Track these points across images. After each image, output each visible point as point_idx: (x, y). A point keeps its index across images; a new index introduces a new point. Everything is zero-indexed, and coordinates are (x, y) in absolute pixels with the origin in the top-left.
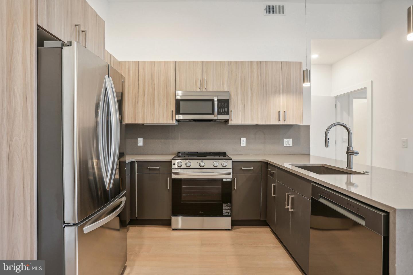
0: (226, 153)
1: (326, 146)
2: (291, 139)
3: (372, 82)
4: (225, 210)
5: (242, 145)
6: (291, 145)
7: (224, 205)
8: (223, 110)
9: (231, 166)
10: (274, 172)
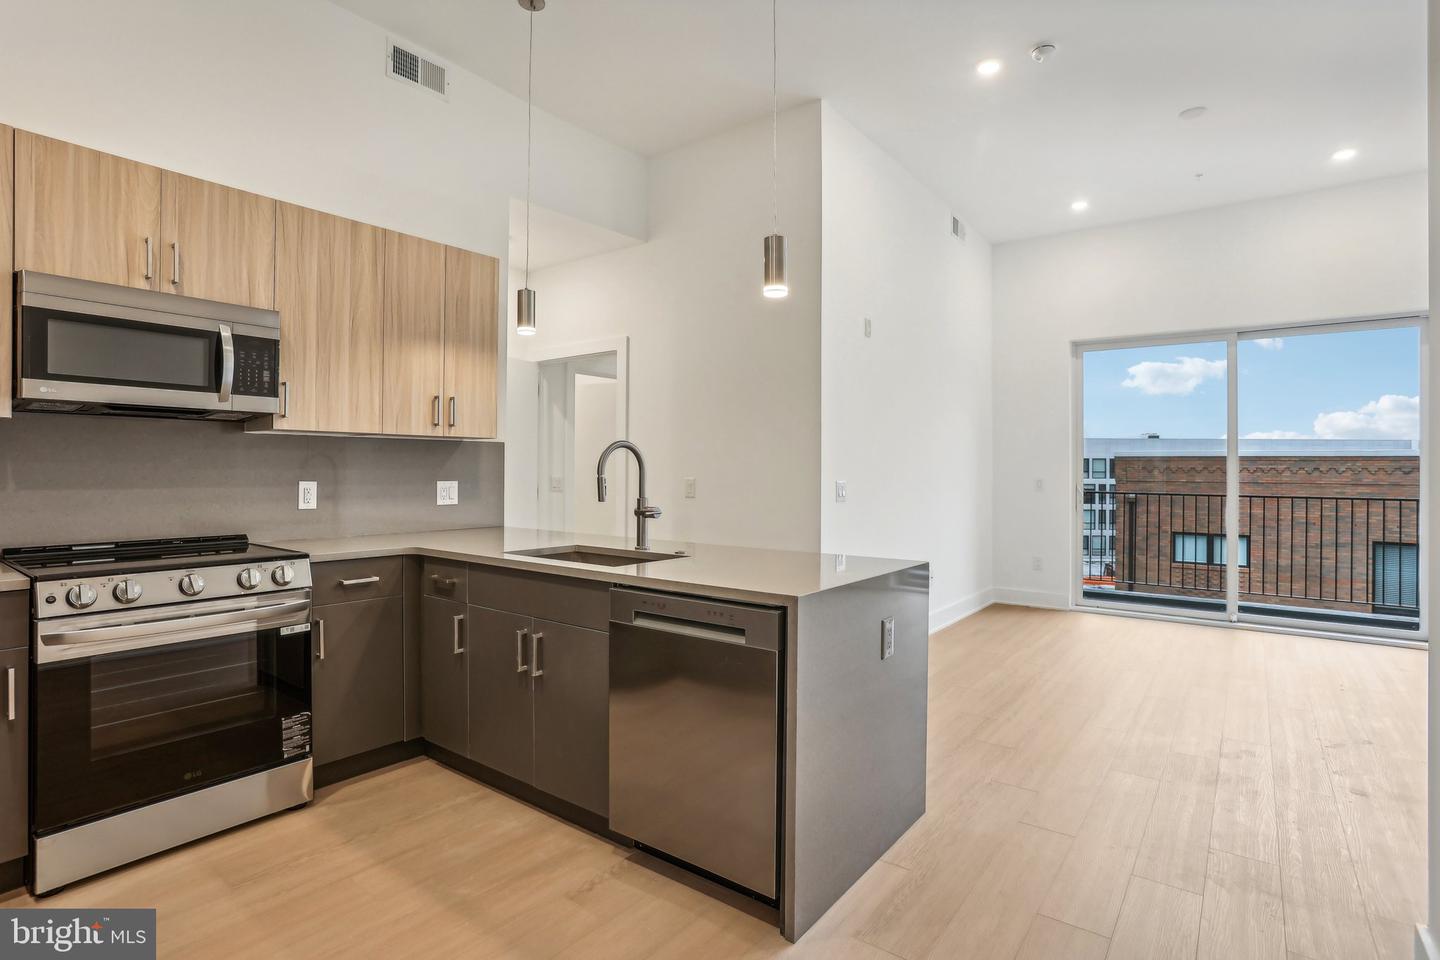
0: (244, 537)
1: (601, 498)
2: (455, 484)
3: (628, 339)
4: (288, 739)
5: (302, 506)
6: (455, 501)
7: (285, 723)
8: (253, 377)
9: (306, 580)
10: (455, 580)
